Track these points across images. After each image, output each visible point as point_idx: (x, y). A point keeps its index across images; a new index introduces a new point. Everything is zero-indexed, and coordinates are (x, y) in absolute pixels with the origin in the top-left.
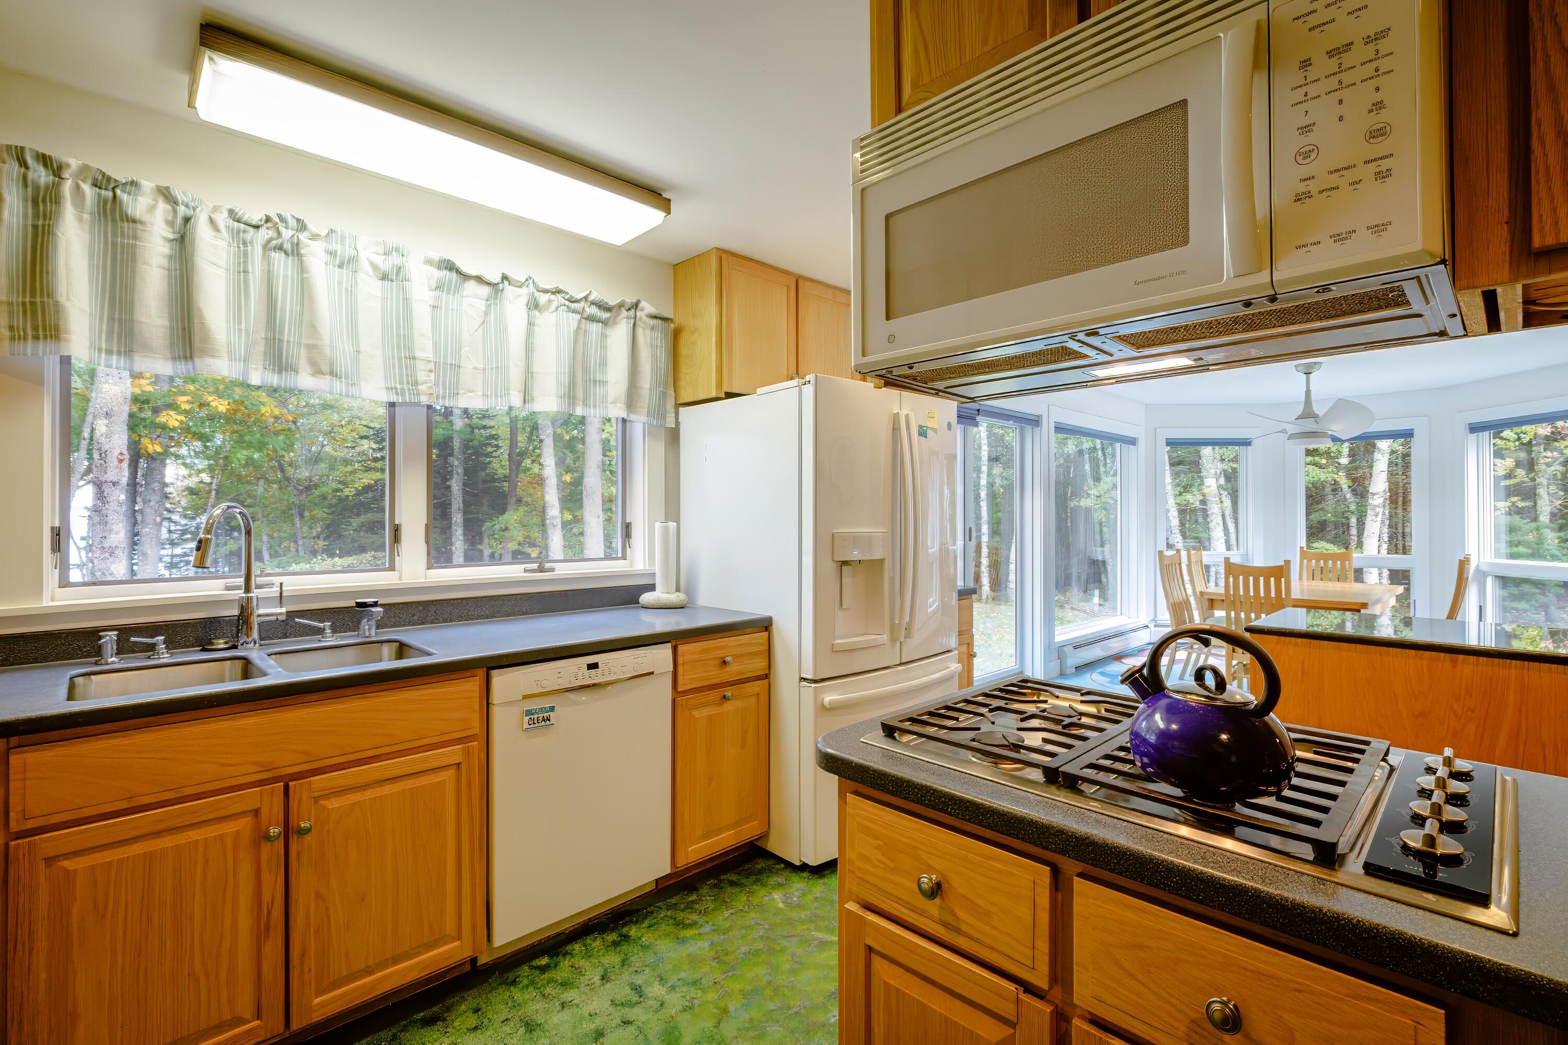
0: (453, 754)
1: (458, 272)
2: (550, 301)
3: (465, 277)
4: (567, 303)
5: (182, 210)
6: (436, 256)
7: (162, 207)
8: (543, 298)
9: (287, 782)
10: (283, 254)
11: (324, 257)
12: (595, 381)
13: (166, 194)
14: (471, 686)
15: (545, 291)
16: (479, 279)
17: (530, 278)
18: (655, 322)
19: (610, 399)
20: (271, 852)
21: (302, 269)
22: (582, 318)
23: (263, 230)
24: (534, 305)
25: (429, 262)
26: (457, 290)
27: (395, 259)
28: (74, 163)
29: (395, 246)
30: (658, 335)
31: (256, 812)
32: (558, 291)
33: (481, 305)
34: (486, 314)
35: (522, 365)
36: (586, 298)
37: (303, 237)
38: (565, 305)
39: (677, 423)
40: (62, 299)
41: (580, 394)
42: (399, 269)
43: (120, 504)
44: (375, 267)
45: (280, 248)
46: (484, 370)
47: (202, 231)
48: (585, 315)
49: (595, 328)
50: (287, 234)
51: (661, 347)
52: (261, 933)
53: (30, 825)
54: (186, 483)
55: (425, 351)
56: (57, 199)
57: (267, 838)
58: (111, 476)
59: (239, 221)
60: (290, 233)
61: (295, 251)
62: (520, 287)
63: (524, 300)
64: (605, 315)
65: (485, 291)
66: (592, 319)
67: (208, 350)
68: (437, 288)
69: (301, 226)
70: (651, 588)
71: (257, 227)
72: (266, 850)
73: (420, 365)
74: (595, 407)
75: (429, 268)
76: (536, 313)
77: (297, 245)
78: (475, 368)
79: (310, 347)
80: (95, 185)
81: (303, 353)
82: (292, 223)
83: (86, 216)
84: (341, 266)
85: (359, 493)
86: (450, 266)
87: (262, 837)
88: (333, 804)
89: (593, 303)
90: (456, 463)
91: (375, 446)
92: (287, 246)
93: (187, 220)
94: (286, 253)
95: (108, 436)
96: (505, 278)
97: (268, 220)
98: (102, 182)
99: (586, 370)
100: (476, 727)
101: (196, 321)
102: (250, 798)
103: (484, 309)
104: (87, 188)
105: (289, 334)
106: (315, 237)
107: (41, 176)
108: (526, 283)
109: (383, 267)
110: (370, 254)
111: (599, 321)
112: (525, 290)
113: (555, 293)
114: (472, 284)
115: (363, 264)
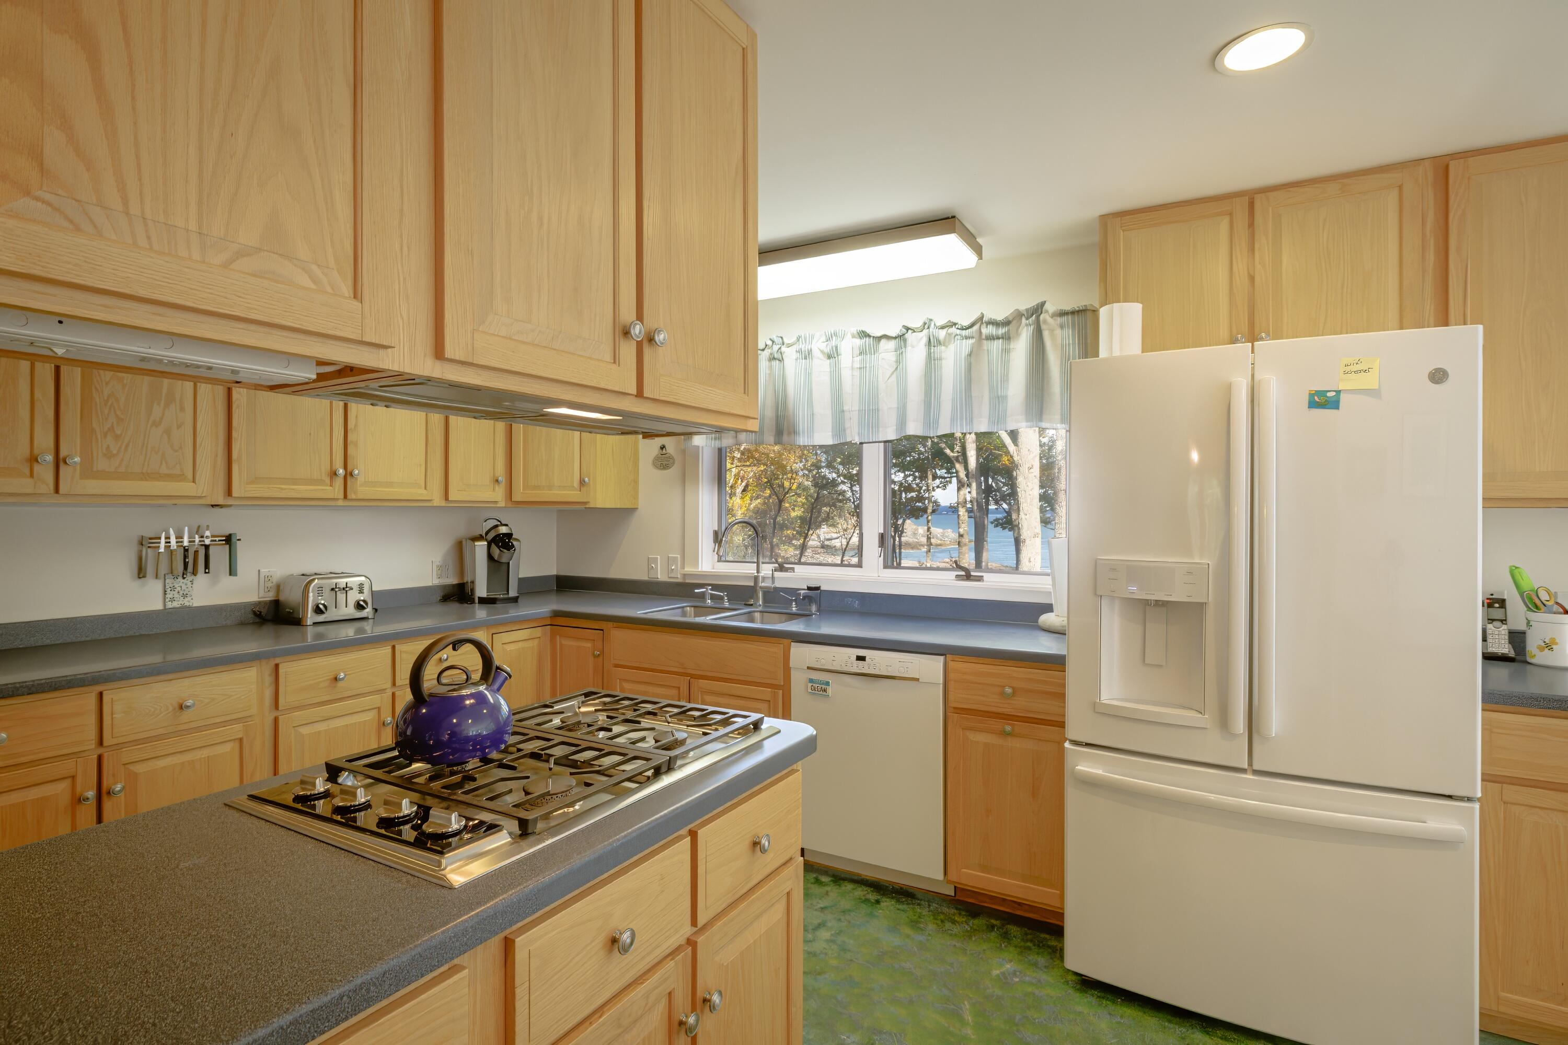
1: (872, 336)
2: (948, 335)
3: (878, 338)
4: (961, 332)
6: (855, 330)
8: (942, 334)
10: (777, 362)
11: (795, 355)
15: (942, 328)
16: (887, 337)
17: (931, 320)
18: (1065, 318)
21: (784, 368)
22: (977, 340)
23: (764, 350)
24: (931, 343)
25: (852, 336)
26: (874, 349)
27: (833, 342)
29: (833, 332)
30: (1068, 332)
32: (953, 324)
33: (892, 357)
34: (897, 362)
36: (979, 320)
37: (783, 348)
38: (959, 335)
42: (836, 347)
44: (822, 352)
45: (774, 358)
48: (983, 336)
49: (997, 345)
51: (1074, 344)
55: (852, 405)
60: (777, 347)
61: (781, 357)
62: (922, 331)
63: (925, 341)
64: (1001, 331)
65: (892, 344)
66: (991, 338)
68: (861, 354)
69: (783, 341)
73: (846, 416)
75: (853, 339)
76: (936, 348)
77: (781, 354)
78: (890, 408)
82: (776, 341)
84: (804, 359)
86: (863, 334)
89: (989, 323)
92: (777, 356)
96: (906, 328)
97: (765, 344)
103: (894, 359)
106: (789, 346)
108: (926, 325)
109: (827, 350)
110: (819, 346)
111: (998, 338)
112: (925, 332)
113: (951, 326)
114: (884, 343)
115: (816, 353)
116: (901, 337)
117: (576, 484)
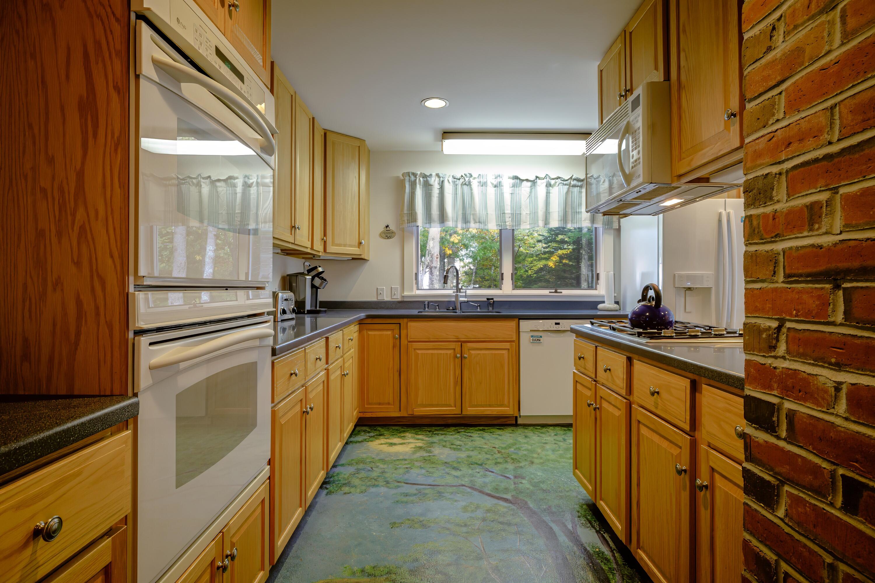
0: (507, 345)
1: (520, 179)
2: (556, 182)
3: (523, 180)
4: (562, 182)
5: (441, 179)
6: (511, 176)
7: (437, 179)
8: (553, 182)
9: (462, 343)
11: (477, 184)
12: (576, 212)
13: (438, 175)
14: (512, 324)
15: (553, 179)
16: (527, 180)
17: (547, 175)
19: (583, 220)
20: (458, 361)
21: (471, 190)
22: (570, 186)
23: (461, 180)
24: (549, 185)
25: (509, 178)
26: (520, 185)
27: (499, 180)
28: (419, 173)
29: (498, 176)
31: (454, 349)
32: (558, 178)
33: (528, 190)
34: (531, 192)
35: (544, 210)
36: (571, 178)
37: (471, 179)
38: (561, 183)
39: (620, 226)
40: (417, 211)
41: (570, 217)
42: (500, 182)
43: (437, 276)
44: (492, 184)
45: (465, 184)
46: (530, 214)
47: (446, 184)
48: (571, 185)
49: (576, 190)
50: (467, 179)
52: (456, 383)
53: (411, 340)
54: (464, 269)
55: (508, 210)
56: (416, 184)
57: (457, 357)
58: (434, 265)
59: (455, 178)
60: (468, 178)
61: (469, 184)
62: (544, 179)
63: (545, 184)
64: (580, 184)
65: (529, 184)
66: (574, 186)
67: (447, 220)
68: (513, 186)
69: (471, 176)
70: (603, 302)
71: (459, 179)
72: (457, 360)
73: (507, 216)
74: (576, 223)
75: (510, 179)
76: (551, 188)
77: (470, 182)
78: (526, 214)
79: (473, 214)
80: (423, 178)
81: (472, 216)
82: (468, 175)
83: (421, 186)
84: (482, 186)
85: (537, 272)
86: (516, 178)
87: (455, 357)
88: (473, 352)
89: (574, 179)
90: (584, 253)
91: (545, 245)
92: (467, 183)
93: (443, 181)
94: (467, 185)
95: (433, 247)
96: (537, 177)
97: (462, 176)
98: (425, 176)
99: (572, 208)
100: (514, 338)
101: (445, 212)
102: (452, 345)
104: (421, 179)
105: (468, 211)
106: (474, 178)
107: (413, 178)
108: (545, 177)
109: (495, 183)
110: (491, 180)
111: (577, 187)
112: (545, 180)
113: (557, 179)
114: (525, 183)
115: (489, 184)
116: (534, 182)
117: (357, 244)
